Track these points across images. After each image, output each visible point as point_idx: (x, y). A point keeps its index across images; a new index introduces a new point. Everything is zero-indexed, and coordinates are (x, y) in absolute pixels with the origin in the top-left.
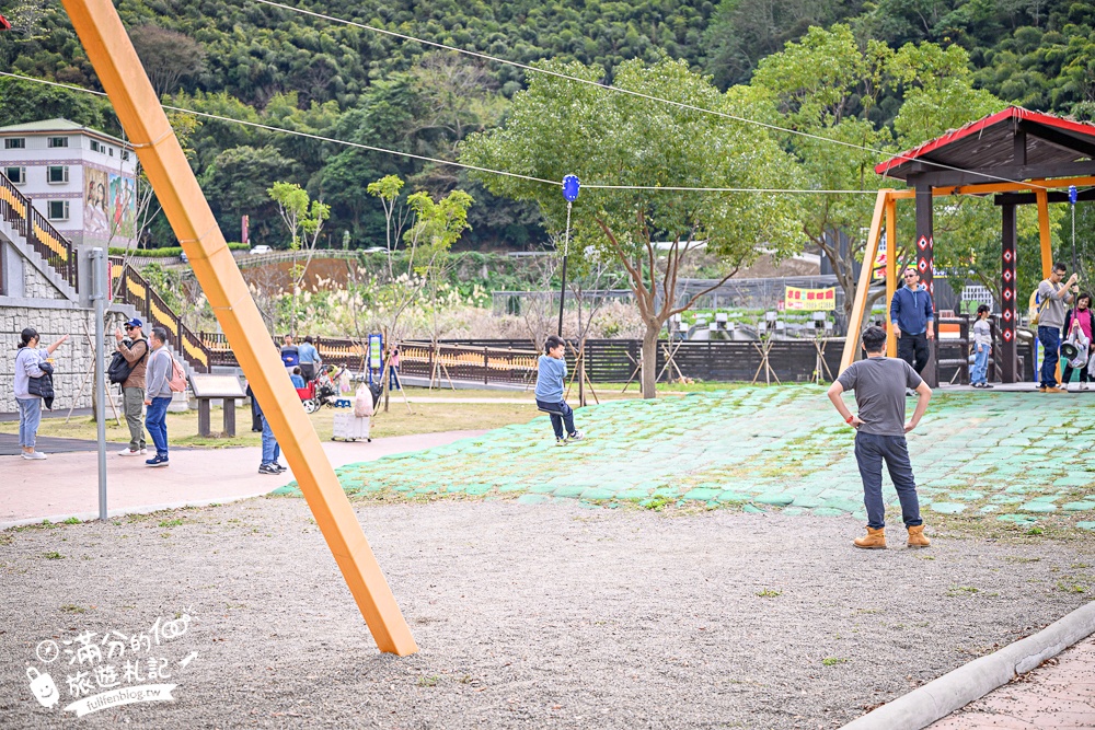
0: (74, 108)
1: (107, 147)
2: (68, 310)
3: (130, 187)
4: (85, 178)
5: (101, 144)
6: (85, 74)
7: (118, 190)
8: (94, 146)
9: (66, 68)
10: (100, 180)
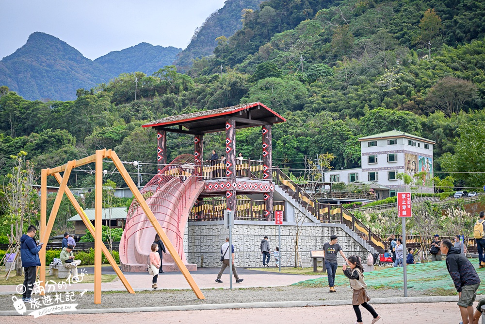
0: (406, 123)
1: (417, 143)
2: (314, 227)
3: (429, 162)
4: (405, 159)
5: (414, 141)
6: (417, 104)
7: (423, 164)
8: (410, 143)
9: (408, 102)
10: (414, 159)
